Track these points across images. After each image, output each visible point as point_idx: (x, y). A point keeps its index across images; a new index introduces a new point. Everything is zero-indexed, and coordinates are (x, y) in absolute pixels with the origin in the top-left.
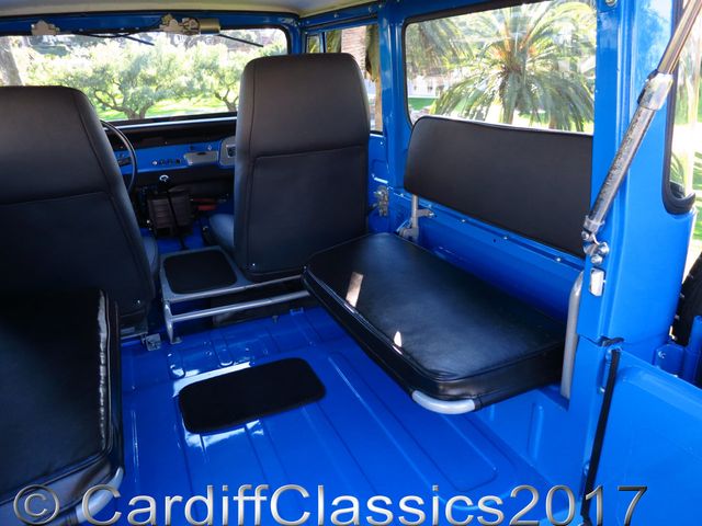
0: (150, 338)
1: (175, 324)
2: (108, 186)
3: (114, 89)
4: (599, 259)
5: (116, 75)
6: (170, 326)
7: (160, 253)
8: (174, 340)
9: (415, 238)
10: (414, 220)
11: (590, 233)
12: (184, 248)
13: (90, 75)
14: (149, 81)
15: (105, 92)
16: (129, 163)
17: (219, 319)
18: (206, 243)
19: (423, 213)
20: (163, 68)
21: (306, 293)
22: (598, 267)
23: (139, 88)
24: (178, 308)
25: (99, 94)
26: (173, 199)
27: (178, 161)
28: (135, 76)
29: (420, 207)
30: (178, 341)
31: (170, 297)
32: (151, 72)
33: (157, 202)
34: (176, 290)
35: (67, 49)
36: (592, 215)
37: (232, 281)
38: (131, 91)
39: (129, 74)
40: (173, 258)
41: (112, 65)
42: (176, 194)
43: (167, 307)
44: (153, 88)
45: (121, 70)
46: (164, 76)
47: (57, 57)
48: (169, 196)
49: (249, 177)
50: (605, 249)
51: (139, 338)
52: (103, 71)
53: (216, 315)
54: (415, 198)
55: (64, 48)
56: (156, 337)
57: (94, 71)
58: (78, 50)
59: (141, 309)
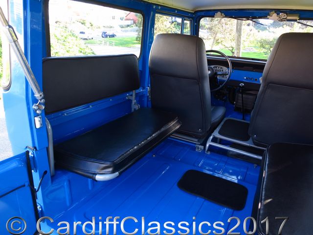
0: (200, 146)
6: (208, 145)
8: (207, 151)
12: (243, 119)
17: (231, 153)
24: (215, 140)
27: (256, 80)
30: (209, 153)
31: (216, 134)
34: (220, 133)
35: (268, 28)
37: (246, 140)
43: (212, 137)
53: (230, 151)
56: (202, 147)
57: (274, 39)
58: (272, 29)
59: (201, 133)
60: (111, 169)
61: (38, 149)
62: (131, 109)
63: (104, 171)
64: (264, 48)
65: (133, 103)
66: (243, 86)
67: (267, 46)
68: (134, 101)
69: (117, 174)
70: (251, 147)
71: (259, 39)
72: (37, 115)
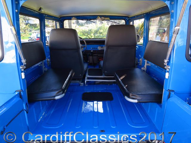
0: (82, 83)
1: (87, 81)
2: (78, 49)
3: (92, 35)
4: (168, 70)
5: (93, 31)
6: (86, 82)
7: (88, 67)
8: (86, 85)
9: (145, 71)
10: (145, 66)
11: (165, 63)
13: (87, 31)
14: (101, 33)
15: (90, 35)
16: (85, 47)
17: (97, 82)
18: (100, 67)
19: (148, 65)
20: (104, 30)
21: (115, 81)
22: (168, 72)
23: (98, 35)
24: (89, 78)
25: (89, 35)
26: (93, 57)
27: (96, 48)
28: (98, 32)
29: (147, 63)
31: (87, 76)
32: (102, 31)
33: (90, 57)
34: (89, 75)
36: (165, 59)
37: (101, 75)
38: (96, 35)
39: (96, 31)
40: (90, 69)
41: (93, 29)
42: (95, 56)
43: (86, 78)
44: (101, 35)
45: (95, 30)
46: (104, 32)
47: (81, 27)
48: (93, 56)
49: (107, 50)
50: (169, 68)
51: (79, 83)
52: (91, 30)
54: (146, 60)
55: (83, 25)
56: (82, 84)
57: (89, 30)
58: (86, 25)
59: (81, 77)
60: (62, 92)
61: (23, 90)
62: (42, 71)
63: (59, 94)
64: (85, 35)
65: (43, 68)
66: (93, 52)
67: (86, 34)
68: (44, 67)
69: (64, 94)
70: (105, 78)
71: (81, 31)
72: (22, 72)
